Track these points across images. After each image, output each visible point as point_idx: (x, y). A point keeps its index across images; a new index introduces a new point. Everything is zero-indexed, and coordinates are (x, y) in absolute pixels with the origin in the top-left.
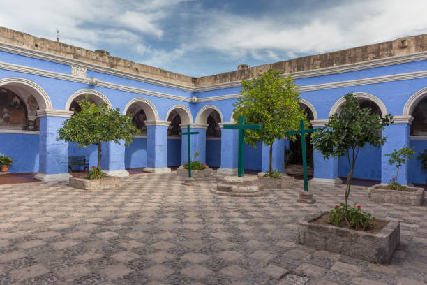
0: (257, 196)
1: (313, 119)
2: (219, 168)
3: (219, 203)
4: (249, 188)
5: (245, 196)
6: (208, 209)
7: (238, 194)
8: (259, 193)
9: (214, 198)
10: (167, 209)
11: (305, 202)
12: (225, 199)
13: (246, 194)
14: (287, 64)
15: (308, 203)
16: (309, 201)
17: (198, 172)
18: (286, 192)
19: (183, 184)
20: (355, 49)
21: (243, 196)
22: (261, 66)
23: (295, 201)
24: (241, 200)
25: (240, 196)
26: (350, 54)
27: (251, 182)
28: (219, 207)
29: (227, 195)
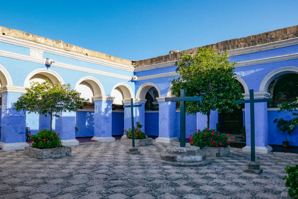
0: (201, 165)
1: (244, 92)
2: (157, 137)
3: (166, 175)
4: (193, 157)
5: (190, 166)
6: (157, 182)
7: (183, 164)
8: (203, 163)
9: (160, 168)
10: (115, 182)
11: (253, 172)
12: (171, 170)
13: (191, 164)
14: (214, 46)
15: (255, 173)
16: (257, 171)
17: (140, 141)
18: (226, 161)
19: (127, 153)
20: (275, 31)
21: (188, 166)
22: (191, 49)
23: (242, 171)
24: (187, 170)
25: (185, 166)
26: (271, 36)
27: (194, 152)
28: (167, 179)
29: (172, 165)
